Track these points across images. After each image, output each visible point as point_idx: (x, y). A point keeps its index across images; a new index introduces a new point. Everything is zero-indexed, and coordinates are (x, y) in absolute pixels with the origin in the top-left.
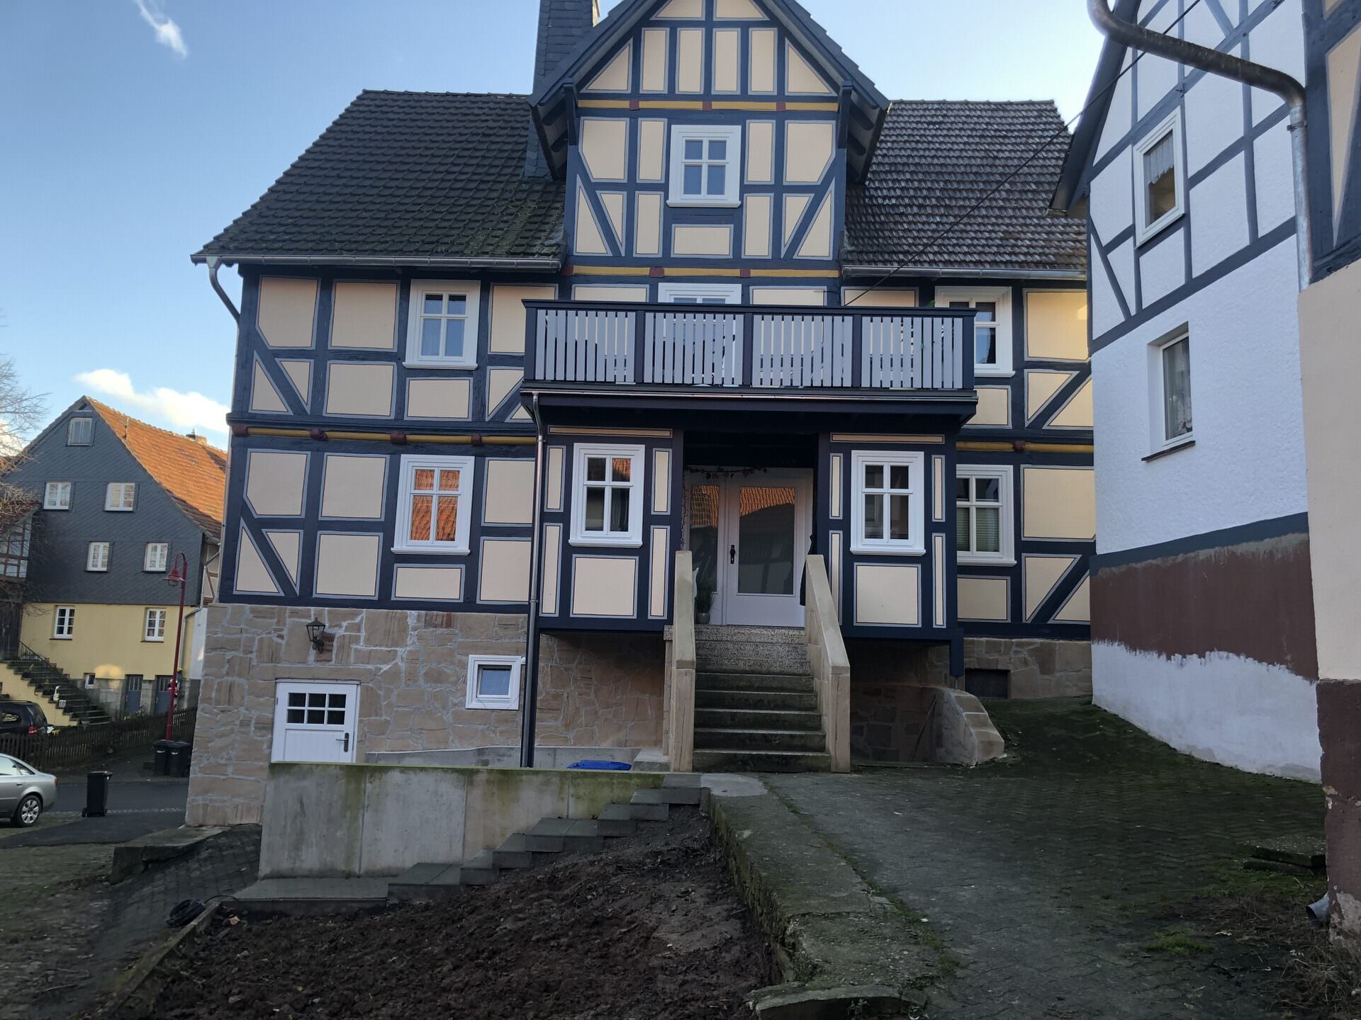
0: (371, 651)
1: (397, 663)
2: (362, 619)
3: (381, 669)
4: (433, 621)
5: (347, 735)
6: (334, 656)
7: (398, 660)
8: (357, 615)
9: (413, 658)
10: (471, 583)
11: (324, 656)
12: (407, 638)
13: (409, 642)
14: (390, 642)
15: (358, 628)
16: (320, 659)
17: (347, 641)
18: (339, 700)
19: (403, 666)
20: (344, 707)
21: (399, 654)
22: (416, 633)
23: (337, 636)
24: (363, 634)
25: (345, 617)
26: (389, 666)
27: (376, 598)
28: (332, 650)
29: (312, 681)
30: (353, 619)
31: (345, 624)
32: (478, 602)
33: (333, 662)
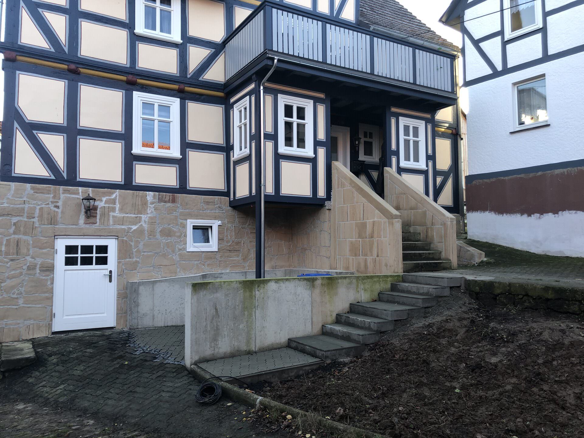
0: (124, 217)
1: (141, 225)
2: (116, 196)
3: (131, 228)
4: (164, 199)
5: (111, 272)
6: (98, 220)
7: (142, 223)
8: (113, 193)
9: (152, 222)
10: (183, 175)
11: (91, 220)
12: (147, 209)
13: (149, 212)
14: (136, 211)
15: (114, 202)
16: (88, 222)
17: (106, 210)
18: (103, 249)
19: (146, 226)
20: (107, 254)
21: (143, 219)
22: (153, 205)
23: (99, 207)
24: (118, 206)
25: (104, 194)
26: (137, 227)
27: (123, 183)
28: (96, 216)
29: (83, 237)
30: (110, 196)
31: (104, 199)
32: (188, 188)
33: (98, 224)
